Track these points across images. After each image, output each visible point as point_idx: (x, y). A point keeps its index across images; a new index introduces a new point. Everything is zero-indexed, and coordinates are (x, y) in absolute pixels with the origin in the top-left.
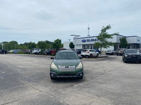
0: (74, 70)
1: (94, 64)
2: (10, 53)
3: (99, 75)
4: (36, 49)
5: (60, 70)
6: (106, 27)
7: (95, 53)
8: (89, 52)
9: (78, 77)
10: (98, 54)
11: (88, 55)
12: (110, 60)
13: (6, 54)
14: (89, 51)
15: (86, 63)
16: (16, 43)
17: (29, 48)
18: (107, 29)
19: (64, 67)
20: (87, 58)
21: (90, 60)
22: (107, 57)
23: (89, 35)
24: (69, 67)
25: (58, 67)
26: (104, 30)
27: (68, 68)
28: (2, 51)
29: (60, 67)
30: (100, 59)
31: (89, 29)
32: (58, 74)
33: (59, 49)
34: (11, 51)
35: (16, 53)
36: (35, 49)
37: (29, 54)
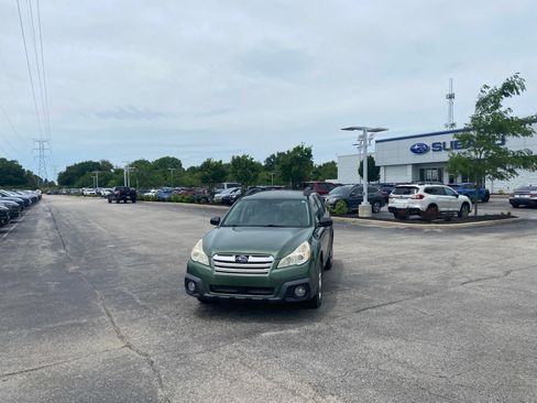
0: (267, 273)
1: (425, 247)
2: (148, 199)
3: (401, 298)
4: (229, 186)
5: (218, 272)
6: (499, 87)
7: (449, 201)
8: (421, 197)
9: (283, 300)
10: (465, 204)
11: (418, 209)
12: (518, 229)
13: (134, 202)
14: (421, 192)
15: (391, 243)
16: (176, 163)
17: (205, 180)
18: (507, 95)
19: (233, 259)
20: (414, 221)
21: (420, 230)
22: (509, 216)
23: (453, 125)
24: (251, 259)
25: (210, 257)
26: (489, 101)
27: (247, 262)
28: (122, 193)
29: (216, 257)
30: (469, 227)
31: (451, 97)
32: (211, 286)
33: (308, 185)
34: (152, 193)
35: (164, 200)
36: (225, 184)
37: (203, 203)
